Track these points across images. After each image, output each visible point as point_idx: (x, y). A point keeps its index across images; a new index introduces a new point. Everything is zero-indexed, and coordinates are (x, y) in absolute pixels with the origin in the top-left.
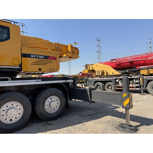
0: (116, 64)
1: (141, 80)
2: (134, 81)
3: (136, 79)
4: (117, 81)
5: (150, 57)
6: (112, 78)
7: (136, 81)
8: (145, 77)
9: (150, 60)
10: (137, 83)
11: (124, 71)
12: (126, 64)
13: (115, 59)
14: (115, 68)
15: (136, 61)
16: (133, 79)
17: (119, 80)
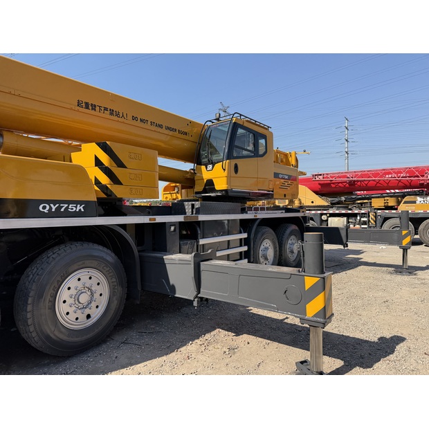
0: (320, 184)
1: (373, 217)
2: (358, 218)
3: (363, 215)
4: (324, 217)
5: (387, 176)
6: (313, 212)
7: (362, 219)
8: (379, 211)
9: (387, 182)
10: (365, 223)
11: (336, 200)
12: (340, 184)
13: (321, 175)
14: (317, 193)
15: (361, 181)
16: (355, 215)
17: (328, 217)
